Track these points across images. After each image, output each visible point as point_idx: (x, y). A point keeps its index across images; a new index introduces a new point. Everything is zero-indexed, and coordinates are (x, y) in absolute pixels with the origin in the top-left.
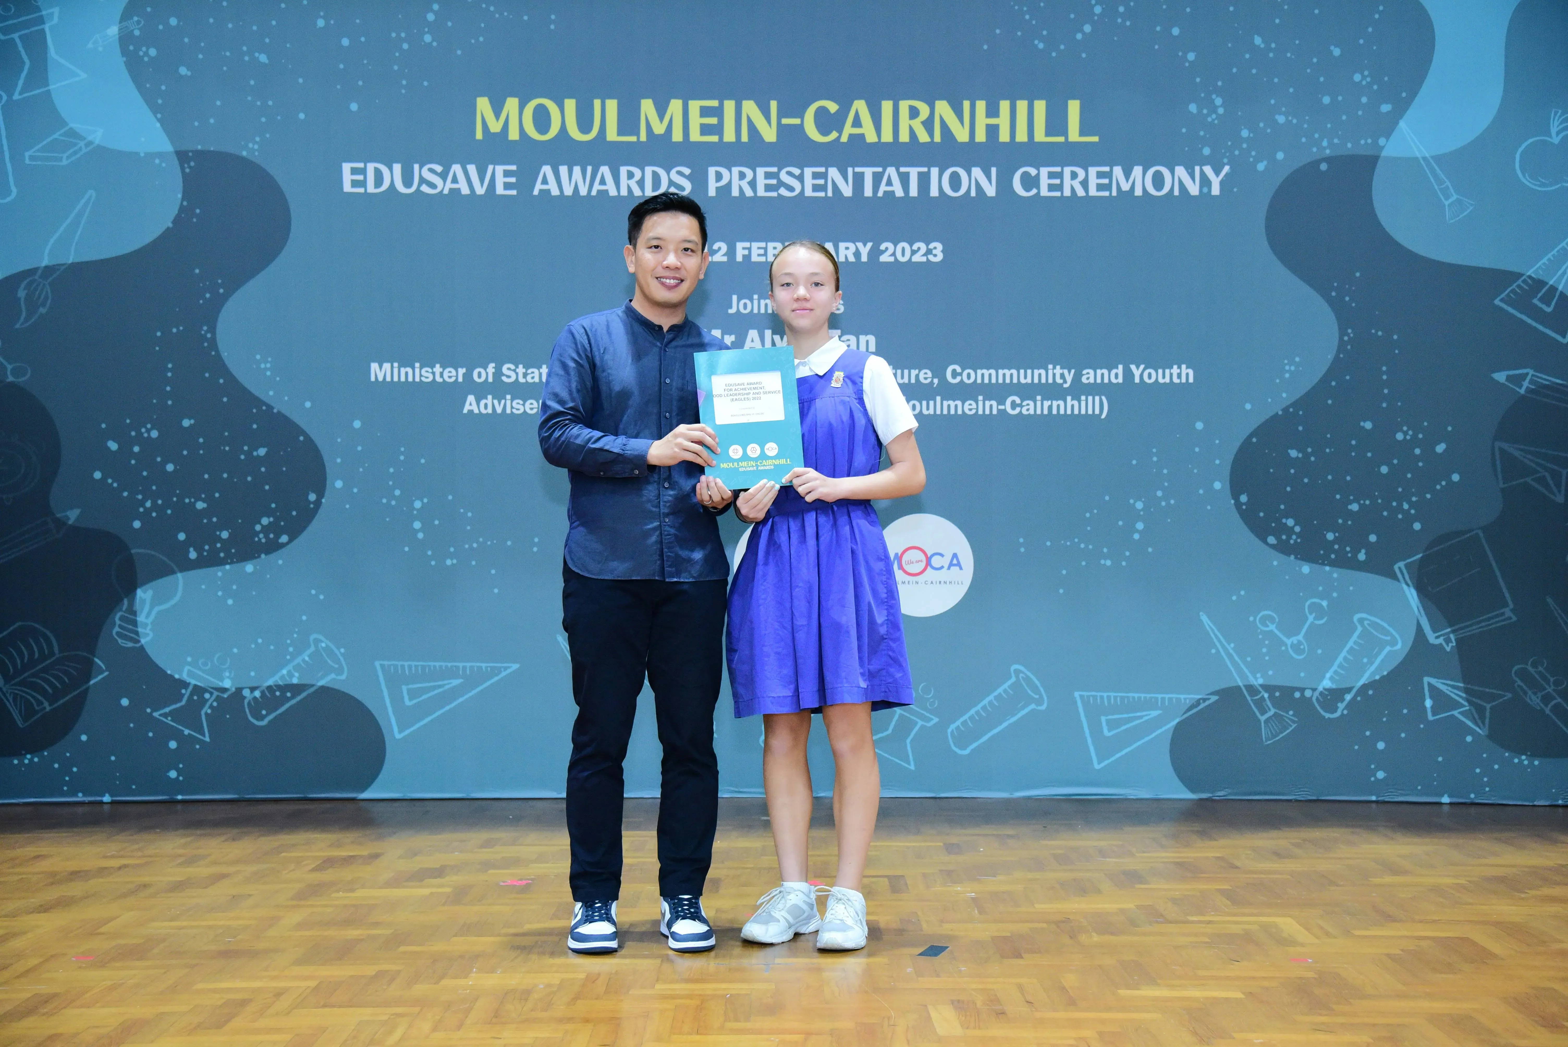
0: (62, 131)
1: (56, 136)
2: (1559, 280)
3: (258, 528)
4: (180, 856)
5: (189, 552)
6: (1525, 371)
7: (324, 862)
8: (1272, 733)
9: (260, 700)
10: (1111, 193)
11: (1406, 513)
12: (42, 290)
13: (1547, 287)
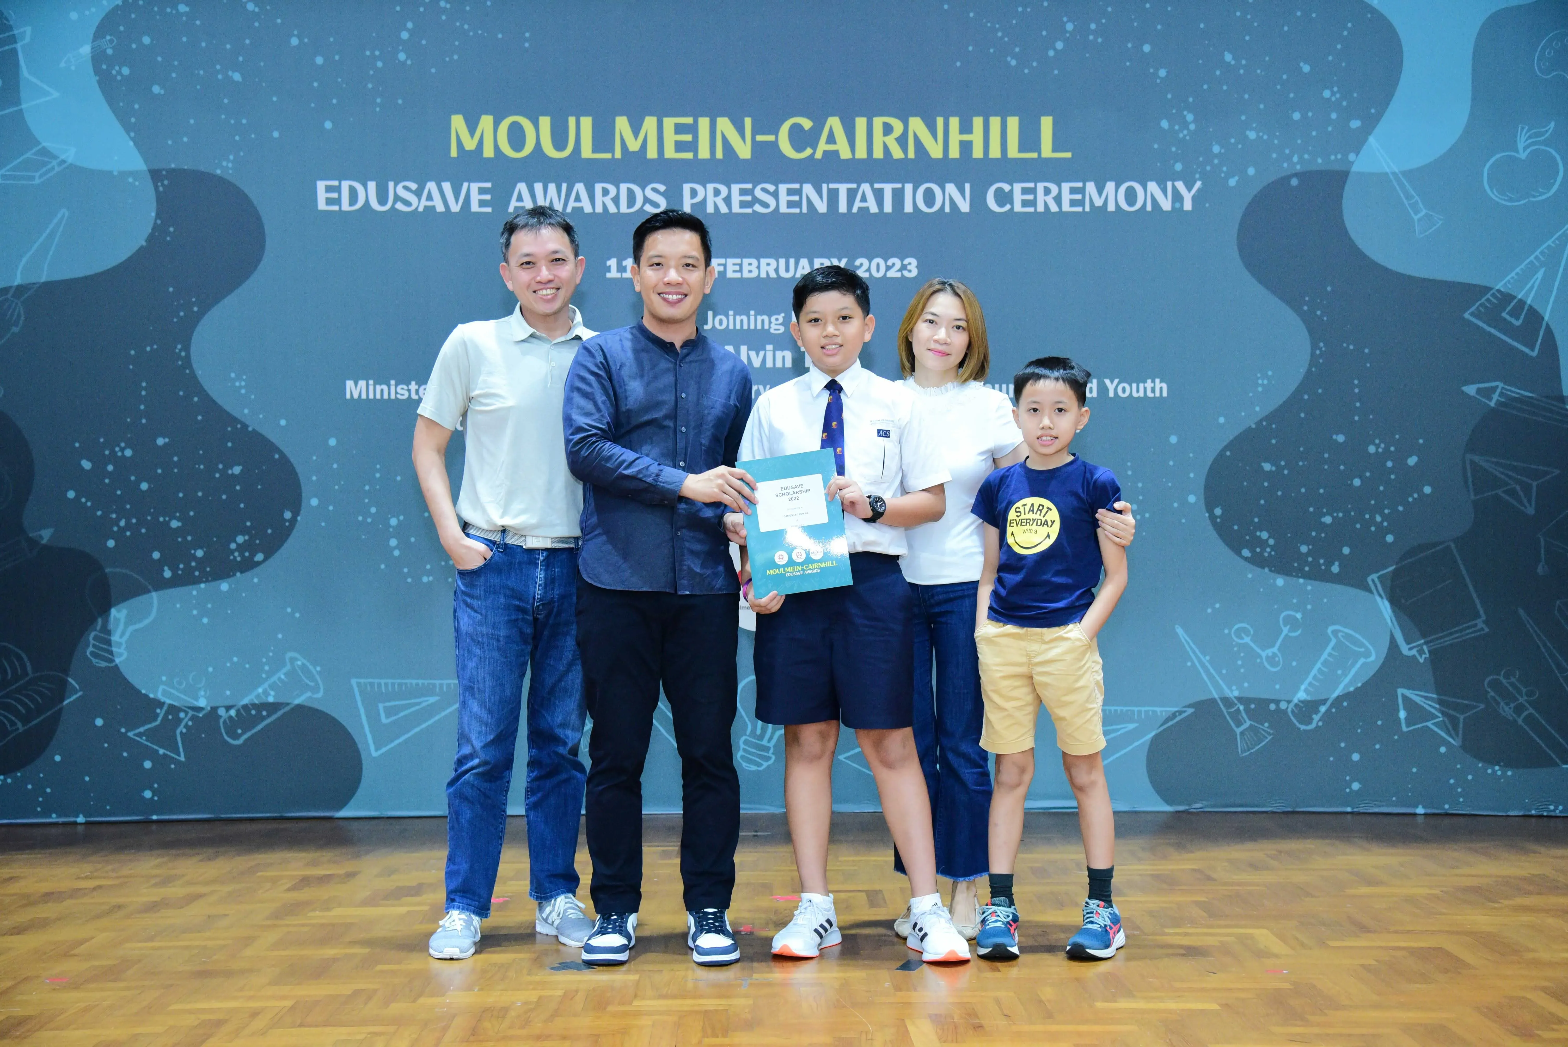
0: (35, 150)
1: (28, 155)
2: (1527, 294)
3: (233, 546)
4: (155, 876)
5: (163, 571)
6: (1494, 384)
7: (301, 881)
8: (1247, 746)
9: (236, 719)
10: (1084, 209)
11: (1379, 525)
12: (14, 310)
13: (1516, 301)
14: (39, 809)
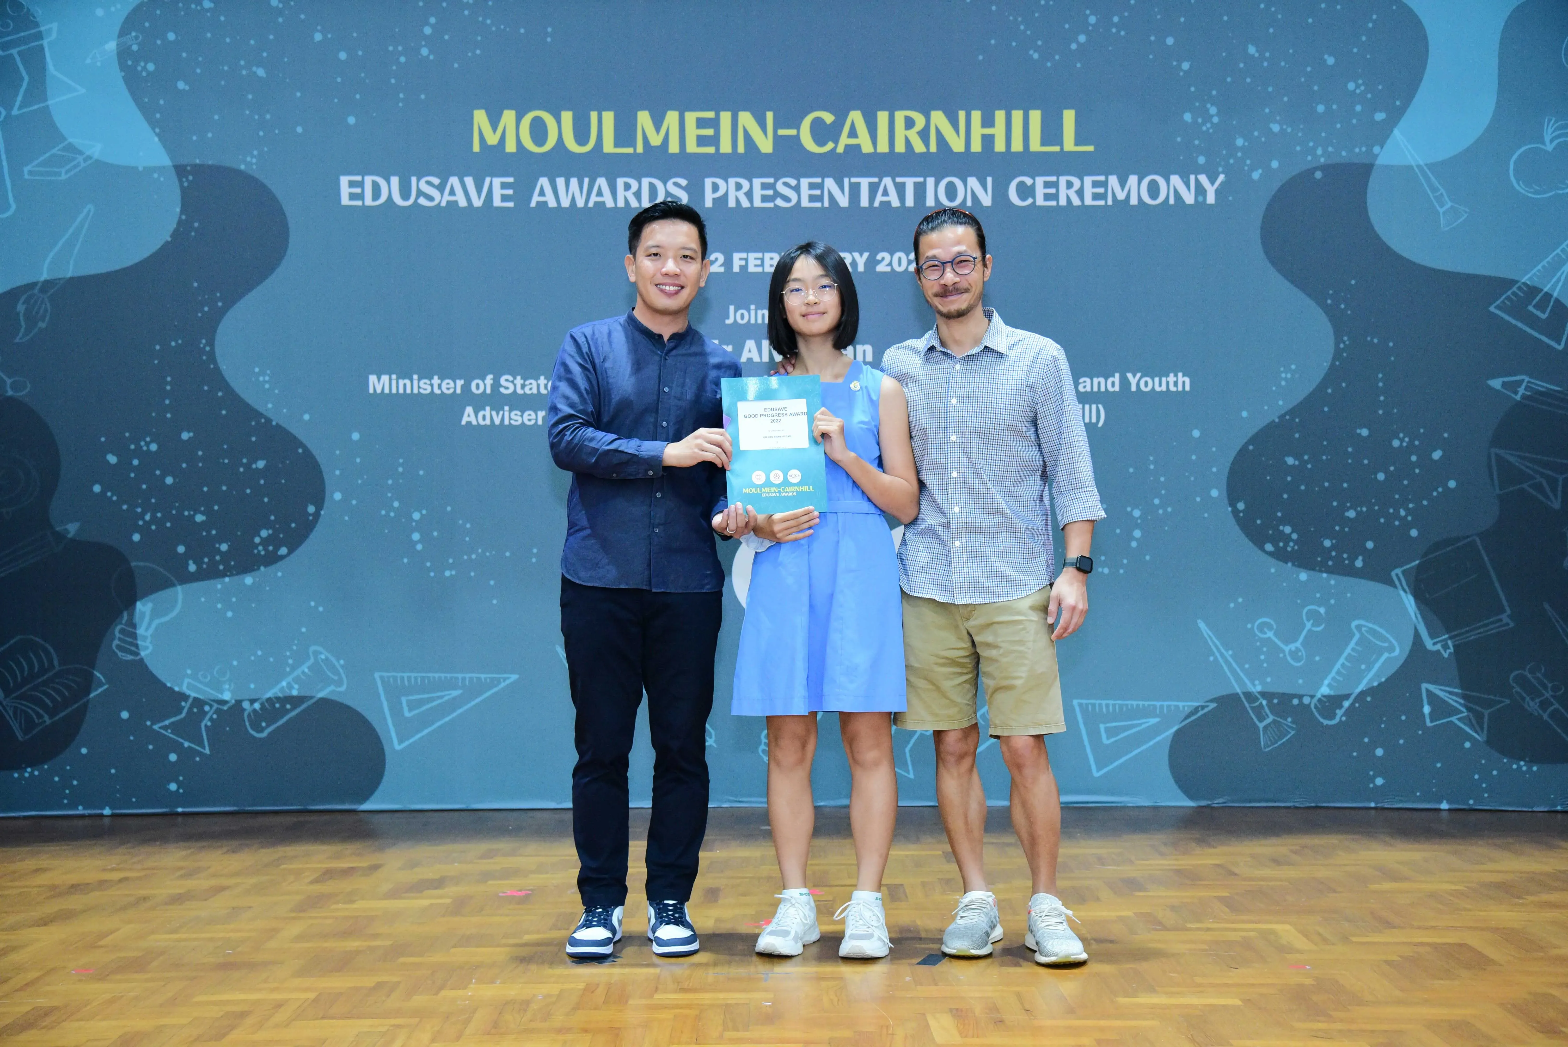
0: (61, 146)
1: (54, 152)
2: (1554, 287)
3: (257, 540)
4: (180, 868)
5: (188, 565)
6: (1520, 378)
7: (325, 873)
8: (1270, 740)
9: (260, 712)
10: (1106, 202)
11: (1403, 520)
12: (42, 304)
13: (1541, 295)
14: (66, 801)
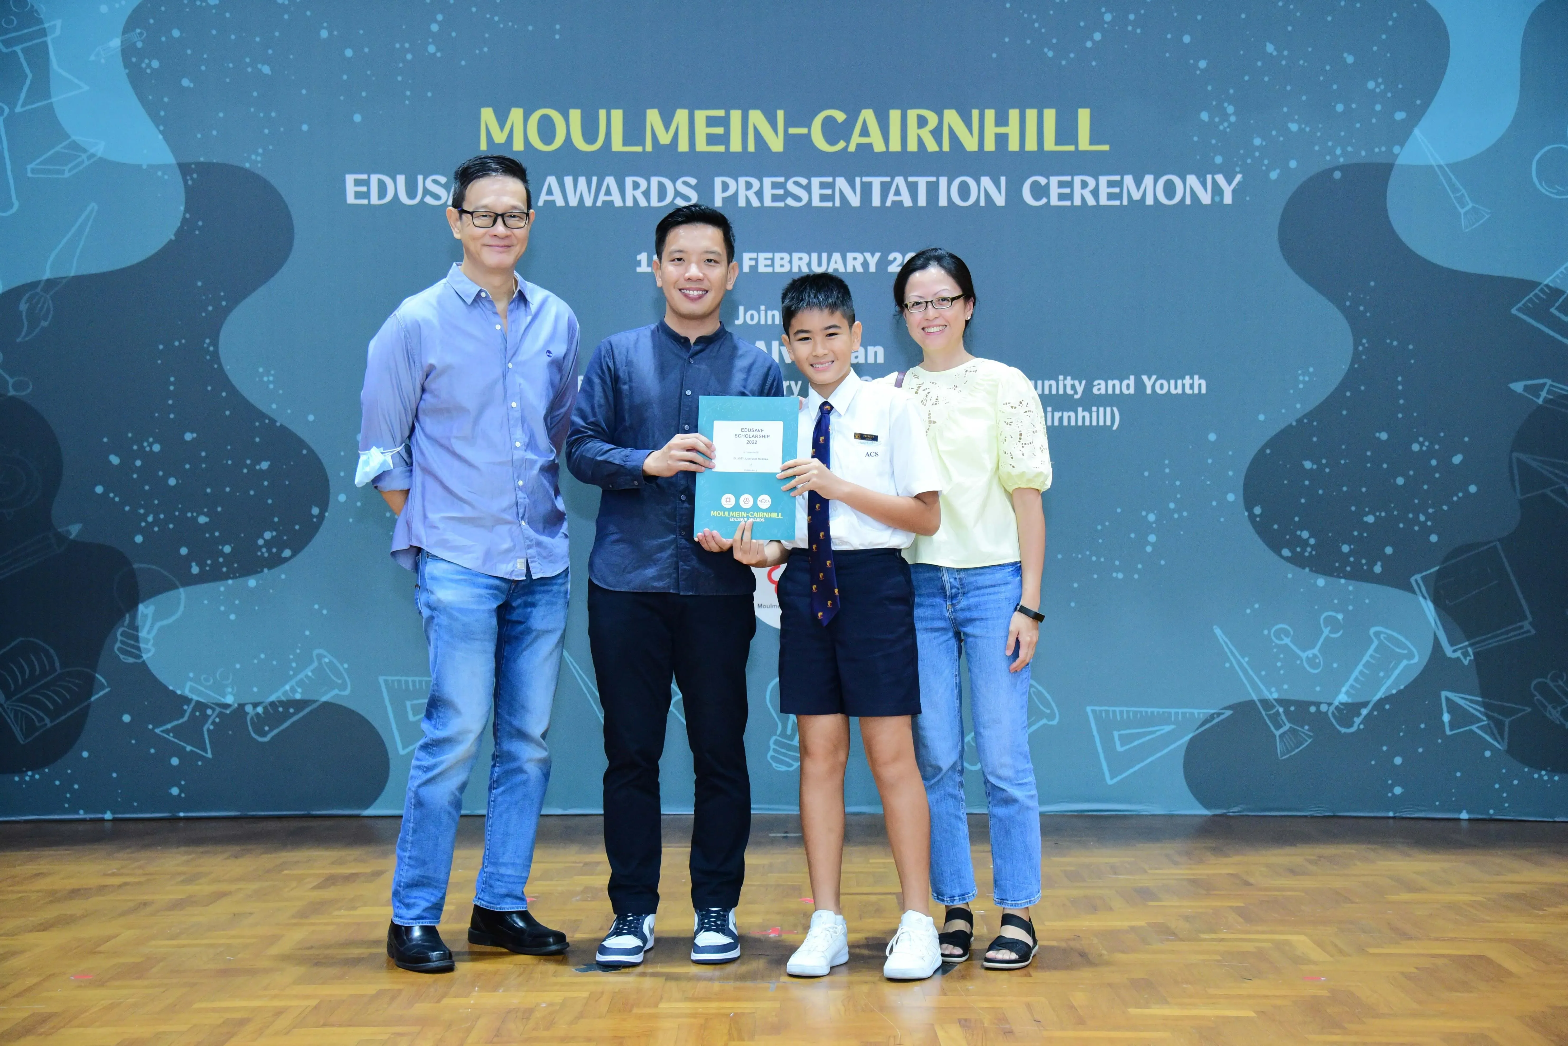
0: (65, 144)
1: (58, 148)
3: (261, 542)
4: (182, 873)
5: (191, 567)
6: (1541, 381)
7: (327, 879)
8: (1287, 749)
9: (263, 716)
10: (1121, 202)
11: (1423, 525)
12: (44, 303)
13: (1563, 297)
14: (66, 805)
